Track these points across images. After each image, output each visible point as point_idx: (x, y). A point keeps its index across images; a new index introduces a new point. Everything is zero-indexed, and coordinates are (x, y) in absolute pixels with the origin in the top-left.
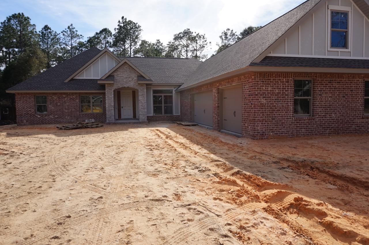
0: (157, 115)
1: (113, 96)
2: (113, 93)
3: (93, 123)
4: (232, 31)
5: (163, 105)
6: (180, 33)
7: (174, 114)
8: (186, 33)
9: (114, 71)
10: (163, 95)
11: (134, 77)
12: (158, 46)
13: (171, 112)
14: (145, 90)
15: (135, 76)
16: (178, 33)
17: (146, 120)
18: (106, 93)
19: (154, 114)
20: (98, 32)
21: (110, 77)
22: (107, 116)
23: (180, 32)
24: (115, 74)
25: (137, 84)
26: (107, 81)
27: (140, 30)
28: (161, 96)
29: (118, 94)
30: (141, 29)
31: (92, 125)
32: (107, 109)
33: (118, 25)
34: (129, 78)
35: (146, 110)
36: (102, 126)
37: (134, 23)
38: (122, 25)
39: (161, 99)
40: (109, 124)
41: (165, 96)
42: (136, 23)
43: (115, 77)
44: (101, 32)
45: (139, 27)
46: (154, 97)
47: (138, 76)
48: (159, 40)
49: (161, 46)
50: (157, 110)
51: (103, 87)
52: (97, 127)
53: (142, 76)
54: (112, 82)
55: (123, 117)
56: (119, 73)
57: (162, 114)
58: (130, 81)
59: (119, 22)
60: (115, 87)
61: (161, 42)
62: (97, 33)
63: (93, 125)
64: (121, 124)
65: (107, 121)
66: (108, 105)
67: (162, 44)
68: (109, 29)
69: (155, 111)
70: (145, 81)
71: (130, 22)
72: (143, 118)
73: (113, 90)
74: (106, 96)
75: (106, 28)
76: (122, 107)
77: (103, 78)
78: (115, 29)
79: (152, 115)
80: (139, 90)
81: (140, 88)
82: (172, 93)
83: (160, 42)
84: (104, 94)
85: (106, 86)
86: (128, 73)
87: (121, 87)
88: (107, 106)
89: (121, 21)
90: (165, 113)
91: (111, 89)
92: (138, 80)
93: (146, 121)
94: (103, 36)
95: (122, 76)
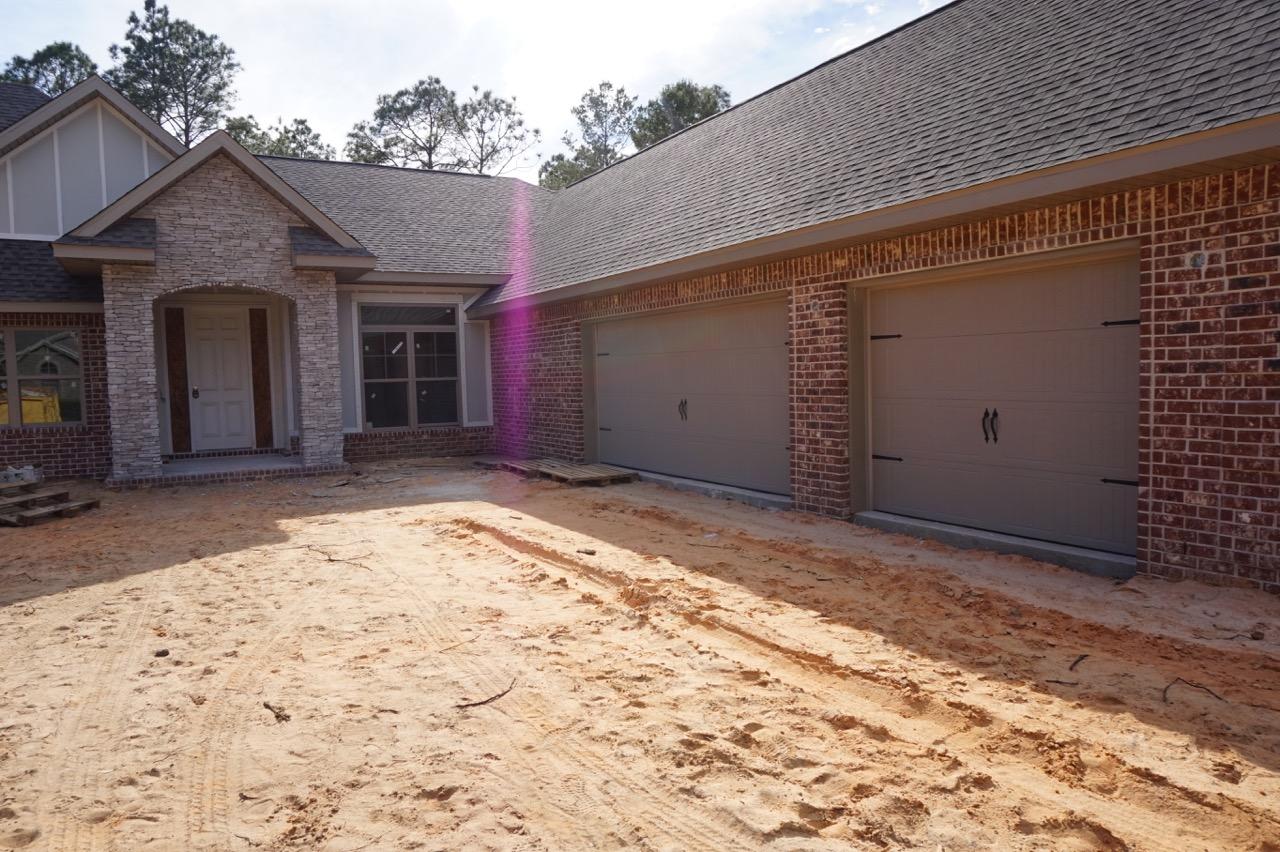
0: (384, 431)
1: (149, 330)
2: (149, 316)
3: (27, 489)
4: (621, 91)
5: (412, 379)
6: (401, 94)
7: (466, 423)
8: (426, 92)
9: (155, 197)
10: (410, 330)
11: (271, 230)
12: (302, 147)
13: (452, 414)
14: (333, 305)
15: (275, 229)
16: (393, 93)
17: (339, 459)
18: (109, 314)
19: (370, 424)
20: (28, 56)
21: (133, 225)
22: (117, 445)
23: (403, 89)
24: (162, 210)
25: (287, 271)
26: (111, 245)
27: (230, 66)
28: (402, 337)
29: (172, 322)
30: (234, 61)
31: (24, 505)
32: (114, 404)
33: (129, 36)
34: (246, 236)
35: (338, 407)
36: (89, 507)
37: (202, 35)
38: (148, 37)
39: (403, 350)
40: (132, 485)
41: (419, 337)
42: (208, 35)
43: (164, 227)
44: (43, 58)
45: (224, 51)
46: (366, 339)
47: (293, 231)
48: (302, 122)
49: (313, 144)
50: (383, 404)
51: (86, 282)
52: (58, 515)
53: (314, 231)
54: (148, 256)
55: (198, 443)
56: (184, 209)
57: (405, 422)
58: (247, 254)
59: (133, 19)
60: (164, 282)
61: (314, 132)
62: (19, 62)
63: (35, 503)
64: (199, 482)
65: (119, 472)
66: (119, 380)
67: (317, 137)
68: (85, 50)
69: (371, 415)
70: (333, 254)
71: (181, 30)
72: (326, 447)
73: (148, 299)
74: (110, 335)
75: (67, 40)
76: (196, 393)
77: (90, 232)
78: (113, 49)
79: (359, 429)
80: (300, 304)
81: (306, 291)
82: (449, 316)
83: (309, 130)
84: (96, 323)
85: (107, 274)
86: (239, 211)
87: (196, 282)
88: (113, 390)
89: (142, 15)
90: (423, 418)
91: (140, 294)
92: (295, 248)
93: (340, 462)
94: (52, 78)
95: (200, 223)
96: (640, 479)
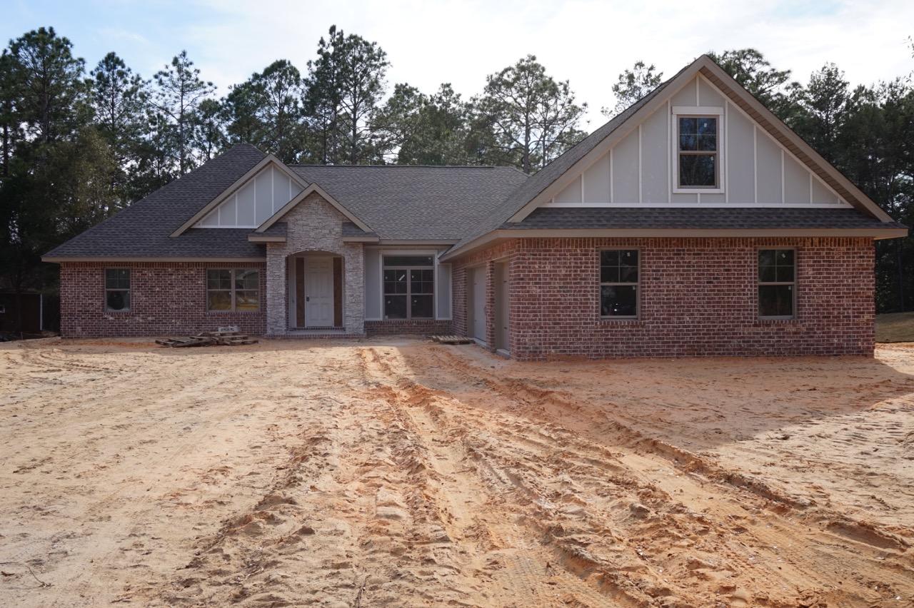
0: (394, 320)
1: (283, 270)
2: (284, 264)
3: (234, 334)
4: (652, 68)
5: (409, 294)
6: (506, 70)
7: (437, 319)
8: (522, 69)
9: (287, 213)
10: (409, 269)
11: (335, 225)
12: (447, 105)
13: (430, 312)
14: (361, 258)
15: (337, 224)
16: (500, 71)
17: (361, 331)
18: (268, 264)
19: (387, 317)
20: (261, 72)
21: (279, 225)
22: (269, 320)
23: (507, 66)
24: (290, 218)
25: (341, 243)
26: (270, 236)
27: (384, 64)
28: (404, 272)
29: (298, 265)
30: (386, 61)
31: (233, 339)
32: (268, 303)
33: (320, 52)
34: (324, 228)
35: (362, 307)
36: (255, 342)
37: (366, 44)
38: (331, 50)
39: (405, 279)
40: (273, 338)
41: (413, 272)
42: (371, 43)
43: (291, 226)
44: (269, 72)
45: (381, 54)
46: (386, 273)
47: (344, 224)
48: (448, 85)
49: (455, 102)
50: (394, 307)
51: (261, 249)
52: (243, 343)
53: (352, 224)
54: (283, 239)
55: (308, 323)
56: (298, 217)
57: (405, 317)
58: (324, 236)
59: (322, 42)
60: (290, 250)
61: (456, 92)
62: (256, 76)
63: (236, 339)
64: (300, 338)
65: (269, 332)
66: (271, 292)
67: (459, 96)
68: (293, 64)
69: (389, 310)
70: (359, 236)
71: (355, 40)
72: (355, 325)
73: (284, 257)
74: (268, 273)
75: (283, 58)
76: (308, 299)
77: (262, 230)
78: (309, 63)
79: (381, 319)
80: (346, 258)
81: (349, 252)
82: (431, 263)
83: (451, 92)
84: (264, 265)
85: (268, 247)
86: (321, 217)
87: (303, 249)
88: (268, 296)
89: (327, 39)
90: (414, 313)
91: (280, 255)
92: (344, 233)
93: (362, 333)
94: (273, 85)
95: (305, 223)
96: (474, 343)
